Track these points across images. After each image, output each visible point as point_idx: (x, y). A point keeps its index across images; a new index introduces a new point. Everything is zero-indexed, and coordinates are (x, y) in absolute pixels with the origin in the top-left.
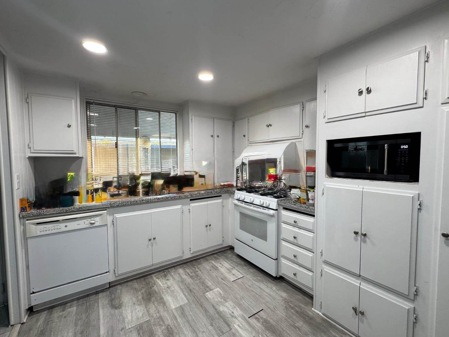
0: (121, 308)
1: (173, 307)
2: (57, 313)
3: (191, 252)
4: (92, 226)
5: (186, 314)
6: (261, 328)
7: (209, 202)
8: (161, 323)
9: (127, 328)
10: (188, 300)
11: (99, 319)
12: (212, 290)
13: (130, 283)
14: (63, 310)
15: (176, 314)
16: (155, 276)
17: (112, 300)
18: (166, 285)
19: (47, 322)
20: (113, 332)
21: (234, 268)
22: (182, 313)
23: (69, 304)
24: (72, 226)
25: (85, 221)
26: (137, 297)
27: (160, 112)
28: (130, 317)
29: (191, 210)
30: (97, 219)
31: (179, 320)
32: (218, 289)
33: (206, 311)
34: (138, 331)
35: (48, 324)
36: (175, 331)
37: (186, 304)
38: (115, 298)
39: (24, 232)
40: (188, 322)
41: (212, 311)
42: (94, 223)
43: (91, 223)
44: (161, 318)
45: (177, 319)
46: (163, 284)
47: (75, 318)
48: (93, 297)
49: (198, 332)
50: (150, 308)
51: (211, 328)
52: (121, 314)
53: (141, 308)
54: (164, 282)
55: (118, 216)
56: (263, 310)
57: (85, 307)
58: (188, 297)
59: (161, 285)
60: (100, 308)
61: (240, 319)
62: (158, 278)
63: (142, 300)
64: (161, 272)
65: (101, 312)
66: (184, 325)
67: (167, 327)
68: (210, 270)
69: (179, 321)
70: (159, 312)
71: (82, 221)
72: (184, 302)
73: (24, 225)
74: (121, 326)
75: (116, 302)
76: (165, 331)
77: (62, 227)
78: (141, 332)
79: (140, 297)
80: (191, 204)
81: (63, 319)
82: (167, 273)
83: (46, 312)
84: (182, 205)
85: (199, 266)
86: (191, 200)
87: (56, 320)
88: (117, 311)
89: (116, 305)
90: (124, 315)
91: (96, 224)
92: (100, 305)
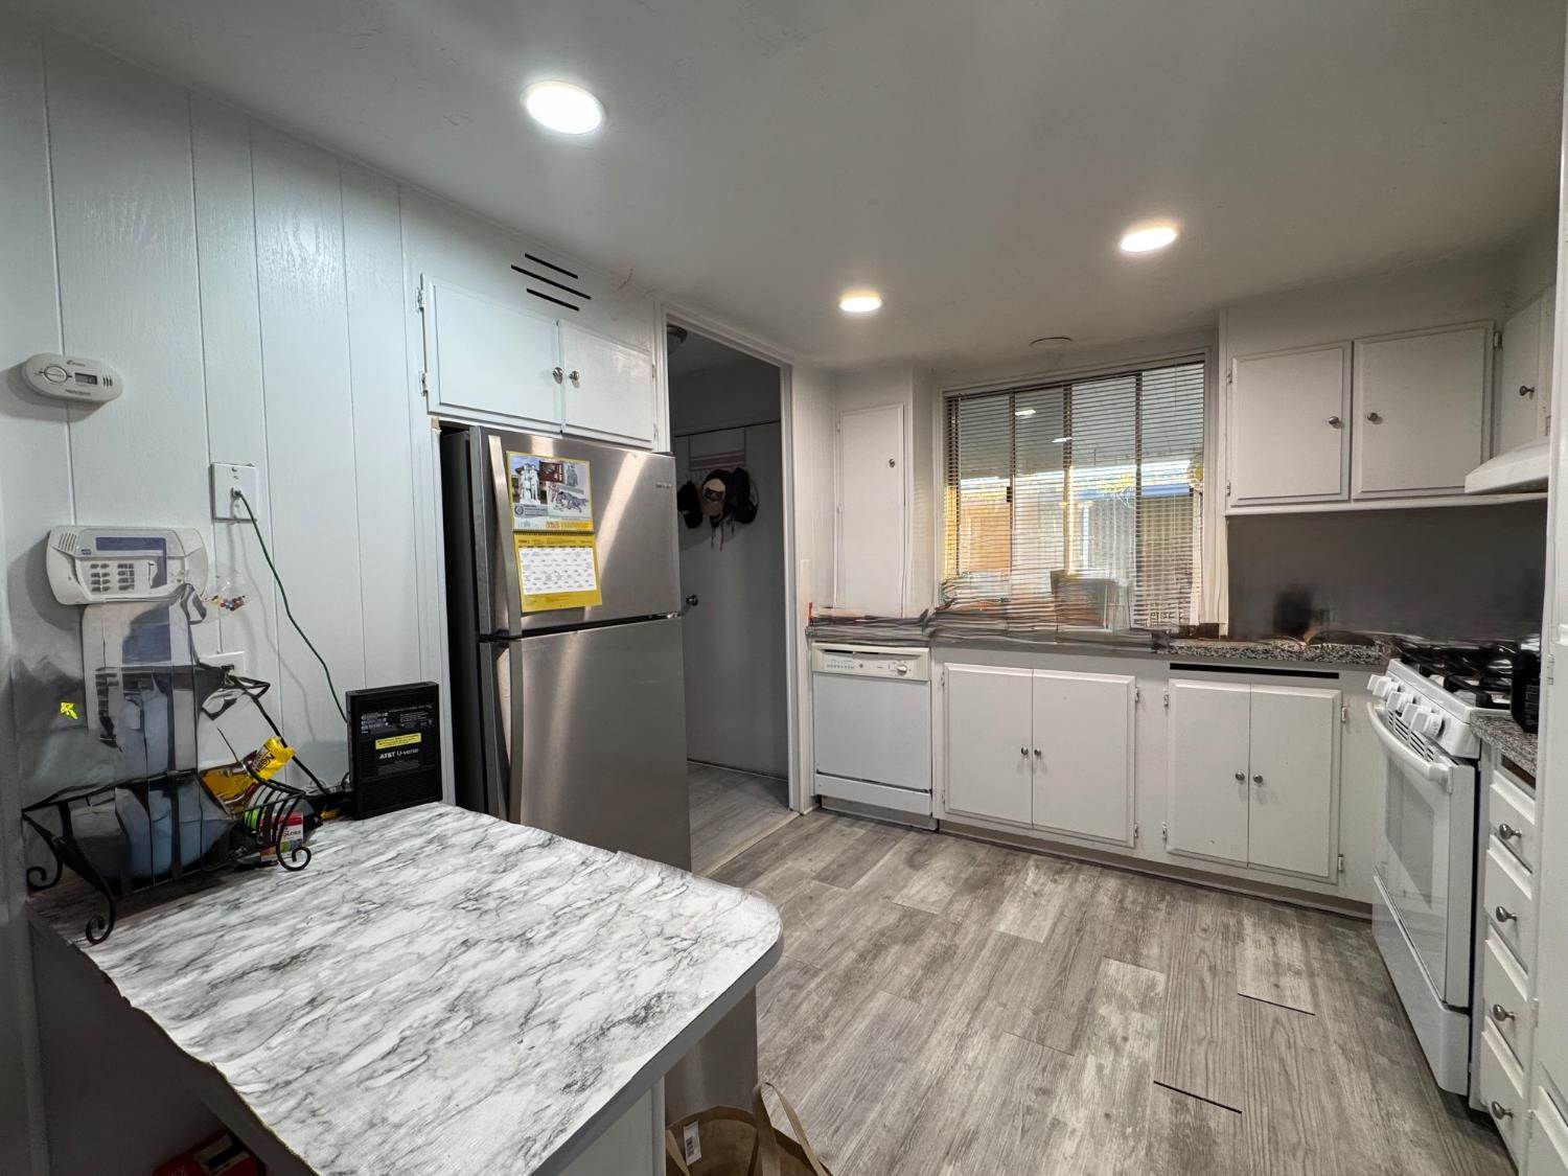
0: (918, 870)
1: (1002, 928)
2: (841, 825)
3: (1169, 848)
4: (900, 677)
5: (1009, 956)
6: (1156, 1125)
7: (1257, 690)
8: (949, 934)
9: (894, 901)
10: (1048, 940)
11: (875, 864)
12: (1139, 966)
13: (974, 845)
14: (849, 826)
15: (991, 943)
16: (1036, 860)
17: (918, 851)
18: (1036, 888)
19: (822, 829)
20: (873, 891)
21: (1311, 975)
22: (1004, 950)
23: (862, 822)
24: (872, 667)
25: (890, 662)
26: (961, 872)
27: (1140, 374)
28: (914, 890)
29: (1172, 702)
30: (911, 664)
31: (986, 953)
32: (1161, 978)
33: (1060, 985)
34: (904, 916)
35: (820, 831)
36: (956, 961)
37: (1034, 944)
38: (926, 851)
39: (810, 663)
40: (997, 968)
41: (1074, 994)
42: (905, 672)
43: (899, 671)
44: (957, 927)
45: (981, 950)
46: (1035, 882)
47: (851, 843)
48: (898, 832)
49: (992, 995)
50: (957, 901)
51: (1028, 1013)
52: (908, 879)
53: (947, 891)
54: (1041, 881)
55: (952, 667)
56: (1240, 1112)
57: (876, 837)
58: (1057, 937)
59: (1029, 880)
60: (892, 851)
61: (1125, 1062)
62: (1037, 867)
63: (962, 881)
64: (1060, 861)
65: (887, 857)
66: (981, 966)
67: (950, 947)
68: (1204, 930)
69: (983, 953)
70: (966, 916)
71: (885, 663)
72: (1034, 937)
73: (810, 647)
74: (889, 892)
75: (921, 858)
76: (938, 947)
77: (854, 665)
78: (906, 920)
79: (963, 876)
80: (1172, 681)
81: (838, 837)
82: (1070, 869)
83: (832, 816)
84: (1139, 676)
85: (1182, 902)
86: (1174, 667)
87: (831, 832)
88: (907, 870)
89: (914, 862)
90: (910, 883)
91: (908, 676)
92: (896, 847)
